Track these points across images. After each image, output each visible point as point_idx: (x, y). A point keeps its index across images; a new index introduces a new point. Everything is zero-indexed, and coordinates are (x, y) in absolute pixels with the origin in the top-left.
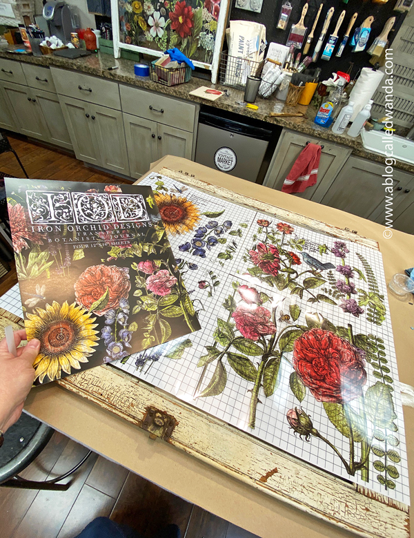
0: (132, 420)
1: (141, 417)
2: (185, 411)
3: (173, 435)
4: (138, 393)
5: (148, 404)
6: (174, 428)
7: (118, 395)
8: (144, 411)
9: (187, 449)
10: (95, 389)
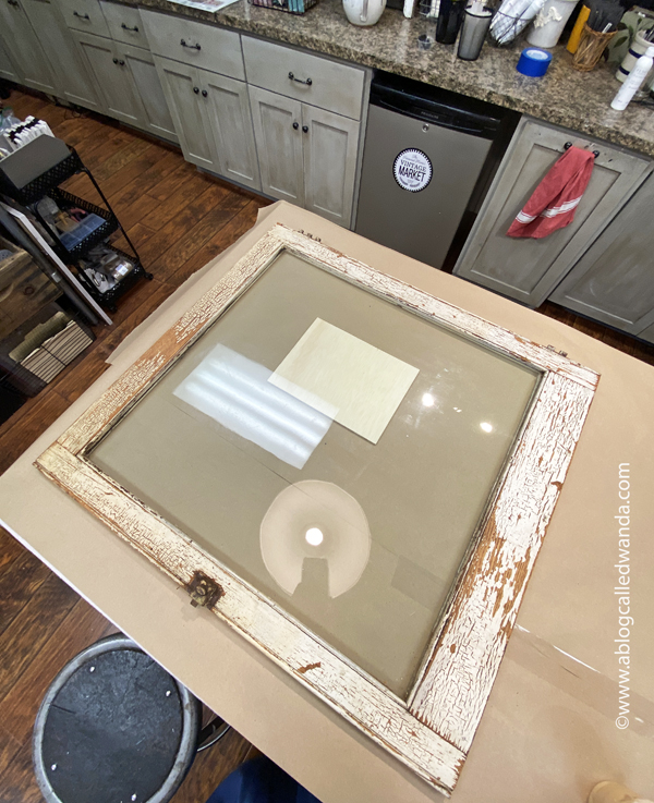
0: (178, 581)
1: (187, 579)
2: (235, 583)
3: (217, 605)
4: (188, 554)
5: (198, 567)
6: (219, 598)
7: (168, 552)
8: (192, 574)
9: (229, 622)
10: (146, 542)
